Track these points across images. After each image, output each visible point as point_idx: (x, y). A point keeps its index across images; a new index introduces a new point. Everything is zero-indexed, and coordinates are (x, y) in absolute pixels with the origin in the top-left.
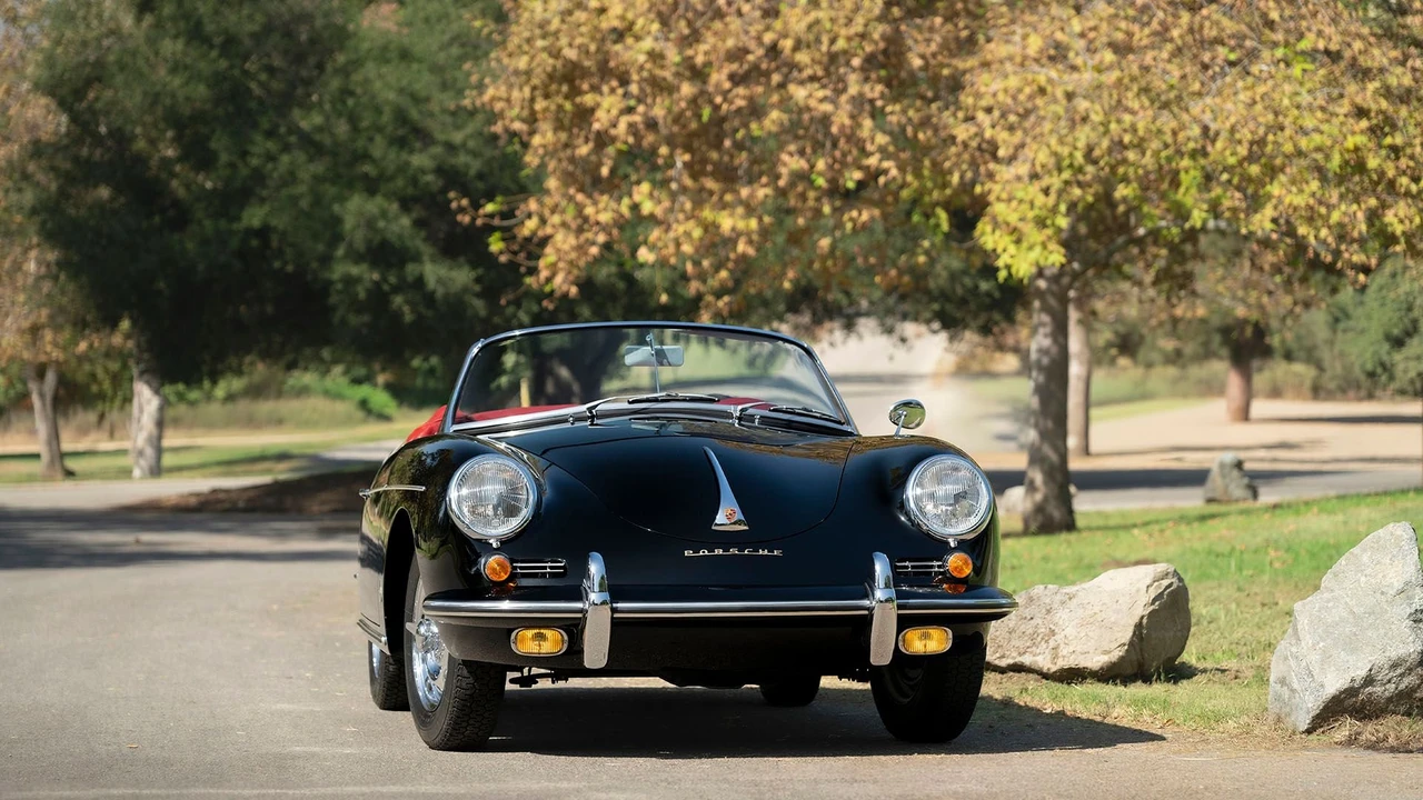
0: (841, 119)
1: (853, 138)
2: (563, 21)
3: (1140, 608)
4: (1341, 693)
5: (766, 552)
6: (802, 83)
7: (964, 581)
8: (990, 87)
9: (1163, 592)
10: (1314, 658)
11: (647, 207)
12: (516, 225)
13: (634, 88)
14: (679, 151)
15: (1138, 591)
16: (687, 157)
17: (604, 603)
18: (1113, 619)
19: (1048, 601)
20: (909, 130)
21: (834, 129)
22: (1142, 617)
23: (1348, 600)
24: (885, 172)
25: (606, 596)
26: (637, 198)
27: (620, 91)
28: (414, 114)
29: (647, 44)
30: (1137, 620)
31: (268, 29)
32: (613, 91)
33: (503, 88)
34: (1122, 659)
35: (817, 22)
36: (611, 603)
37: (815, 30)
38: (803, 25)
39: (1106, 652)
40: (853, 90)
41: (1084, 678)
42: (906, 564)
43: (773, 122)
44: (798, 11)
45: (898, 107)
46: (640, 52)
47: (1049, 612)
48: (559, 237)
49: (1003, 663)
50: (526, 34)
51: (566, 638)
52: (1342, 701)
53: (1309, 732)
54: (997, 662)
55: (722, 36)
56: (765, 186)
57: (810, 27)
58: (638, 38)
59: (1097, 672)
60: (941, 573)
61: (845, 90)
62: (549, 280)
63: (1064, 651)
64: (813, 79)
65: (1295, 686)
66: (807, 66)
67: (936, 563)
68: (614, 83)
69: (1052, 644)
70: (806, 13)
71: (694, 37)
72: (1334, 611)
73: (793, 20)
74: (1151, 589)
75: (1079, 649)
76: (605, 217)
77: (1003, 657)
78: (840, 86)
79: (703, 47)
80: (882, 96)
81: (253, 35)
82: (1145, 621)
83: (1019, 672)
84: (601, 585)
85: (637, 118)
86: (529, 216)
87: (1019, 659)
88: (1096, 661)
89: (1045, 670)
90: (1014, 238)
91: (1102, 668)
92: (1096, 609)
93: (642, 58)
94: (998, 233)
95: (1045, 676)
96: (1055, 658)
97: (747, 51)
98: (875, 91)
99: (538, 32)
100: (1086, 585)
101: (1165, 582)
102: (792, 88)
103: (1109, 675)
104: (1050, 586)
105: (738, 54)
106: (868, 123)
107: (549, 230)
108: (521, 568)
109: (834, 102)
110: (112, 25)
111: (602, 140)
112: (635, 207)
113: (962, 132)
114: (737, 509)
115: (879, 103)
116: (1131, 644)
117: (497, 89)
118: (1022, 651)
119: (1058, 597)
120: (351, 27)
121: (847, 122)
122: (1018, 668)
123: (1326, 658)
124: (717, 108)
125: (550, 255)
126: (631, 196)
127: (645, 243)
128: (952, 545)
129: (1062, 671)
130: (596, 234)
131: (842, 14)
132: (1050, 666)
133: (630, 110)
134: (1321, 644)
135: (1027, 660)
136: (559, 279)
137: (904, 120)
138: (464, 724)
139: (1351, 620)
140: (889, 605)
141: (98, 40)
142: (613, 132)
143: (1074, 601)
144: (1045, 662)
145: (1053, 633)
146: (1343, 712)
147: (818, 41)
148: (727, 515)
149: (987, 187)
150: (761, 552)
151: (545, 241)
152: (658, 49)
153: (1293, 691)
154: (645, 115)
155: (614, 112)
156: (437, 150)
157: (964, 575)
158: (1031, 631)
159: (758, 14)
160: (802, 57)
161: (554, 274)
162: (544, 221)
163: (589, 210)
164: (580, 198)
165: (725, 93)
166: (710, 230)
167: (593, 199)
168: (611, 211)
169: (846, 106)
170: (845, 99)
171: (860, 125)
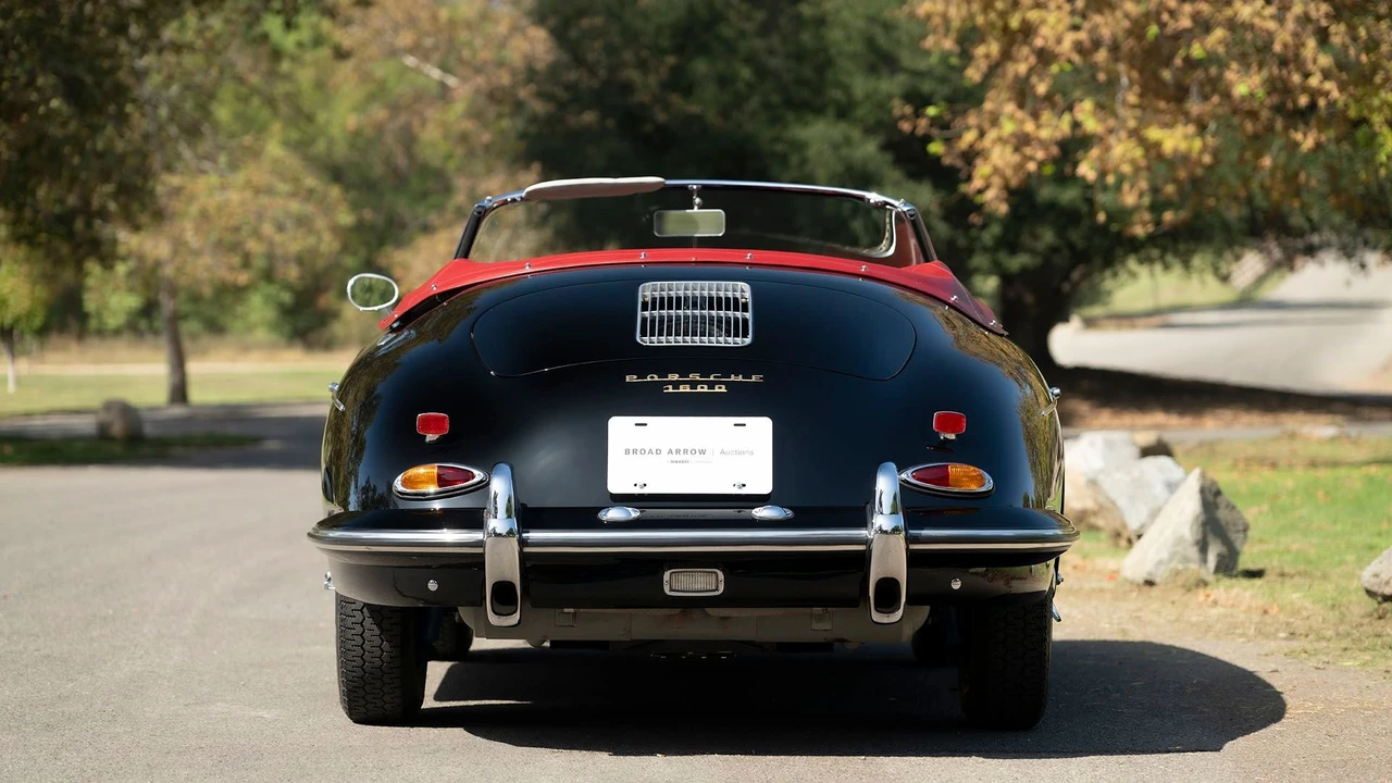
0: (1285, 37)
11: (1090, 125)
12: (955, 137)
13: (1080, 4)
14: (1123, 67)
16: (1132, 73)
20: (1352, 52)
21: (1276, 48)
24: (1326, 93)
26: (1079, 115)
27: (1067, 7)
28: (882, 40)
32: (1059, 7)
40: (1298, 9)
43: (1217, 41)
45: (1343, 27)
48: (995, 152)
61: (1288, 10)
62: (980, 191)
76: (1045, 134)
80: (1327, 16)
85: (1083, 36)
86: (968, 128)
98: (1320, 11)
106: (1311, 43)
107: (986, 143)
109: (1280, 19)
111: (1045, 56)
112: (1076, 125)
115: (1324, 23)
121: (1289, 39)
124: (1163, 26)
125: (982, 170)
126: (1072, 113)
127: (1085, 158)
130: (1036, 150)
133: (1076, 28)
136: (990, 195)
142: (1058, 49)
151: (981, 154)
154: (1090, 32)
155: (1061, 28)
161: (987, 187)
162: (982, 134)
163: (1029, 127)
164: (1020, 114)
165: (1172, 13)
166: (1152, 149)
167: (1035, 116)
168: (1053, 128)
169: (1290, 25)
170: (1290, 17)
171: (1303, 45)
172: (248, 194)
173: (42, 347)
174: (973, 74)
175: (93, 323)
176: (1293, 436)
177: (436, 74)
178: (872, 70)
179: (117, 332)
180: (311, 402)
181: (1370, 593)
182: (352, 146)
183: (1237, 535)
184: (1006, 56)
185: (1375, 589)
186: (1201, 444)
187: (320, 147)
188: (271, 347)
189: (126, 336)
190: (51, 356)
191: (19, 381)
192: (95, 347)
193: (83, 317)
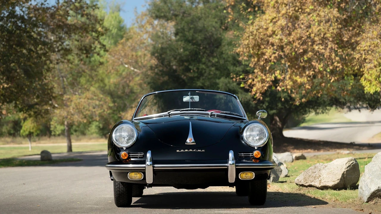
0: (327, 54)
1: (330, 58)
2: (257, 31)
3: (344, 169)
4: (376, 191)
5: (200, 151)
6: (316, 45)
7: (259, 159)
8: (364, 45)
9: (350, 165)
10: (369, 181)
11: (279, 77)
12: (246, 81)
13: (275, 47)
14: (287, 62)
15: (343, 165)
16: (289, 64)
17: (151, 165)
18: (336, 172)
19: (320, 168)
20: (344, 56)
21: (325, 56)
22: (344, 172)
23: (379, 164)
24: (339, 67)
25: (151, 163)
26: (276, 75)
27: (272, 48)
28: (237, 57)
29: (278, 37)
30: (342, 172)
31: (205, 38)
32: (270, 48)
33: (242, 48)
34: (338, 183)
35: (320, 29)
36: (153, 165)
37: (320, 31)
38: (317, 30)
39: (334, 181)
40: (329, 46)
41: (328, 189)
42: (242, 154)
43: (310, 55)
44: (315, 27)
45: (341, 50)
46: (277, 39)
47: (320, 170)
48: (257, 84)
49: (307, 185)
50: (247, 35)
51: (143, 175)
52: (376, 193)
53: (367, 202)
54: (305, 184)
55: (296, 33)
56: (312, 71)
57: (318, 31)
58: (277, 35)
59: (331, 187)
60: (252, 157)
61: (327, 47)
62: (255, 95)
63: (323, 181)
64: (320, 44)
65: (364, 189)
66: (317, 41)
67: (251, 154)
68: (271, 46)
69: (320, 179)
70: (317, 27)
71: (290, 34)
72: (375, 167)
73: (314, 29)
74: (347, 164)
75: (326, 181)
76: (268, 80)
77: (307, 183)
78: (326, 45)
79: (292, 37)
81: (201, 40)
82: (345, 173)
83: (311, 187)
84: (150, 160)
85: (276, 55)
86: (249, 79)
87: (311, 184)
88: (331, 184)
89: (317, 186)
90: (369, 83)
91: (332, 186)
92: (332, 170)
93: (277, 41)
94: (366, 81)
95: (318, 188)
96: (320, 183)
97: (302, 37)
98: (335, 47)
99: (250, 34)
100: (330, 163)
101: (351, 162)
102: (314, 46)
103: (335, 187)
104: (321, 163)
105: (300, 38)
107: (255, 82)
108: (132, 155)
109: (325, 49)
110: (169, 39)
111: (267, 61)
112: (276, 77)
113: (357, 56)
114: (193, 138)
115: (336, 49)
116: (341, 179)
117: (240, 49)
118: (312, 181)
119: (323, 166)
120: (223, 37)
121: (328, 54)
122: (311, 186)
123: (372, 181)
124: (296, 52)
125: (254, 89)
126: (275, 74)
127: (279, 86)
128: (256, 148)
129: (322, 186)
130: (266, 84)
131: (326, 27)
132: (319, 185)
133: (274, 53)
134: (371, 177)
135: (313, 184)
136: (257, 95)
137: (342, 53)
138: (119, 199)
139: (379, 170)
140: (233, 165)
141: (166, 42)
142: (270, 59)
143: (327, 167)
144: (317, 184)
145: (320, 176)
146: (376, 197)
147: (320, 34)
148: (190, 140)
149: (363, 69)
150: (199, 151)
151: (254, 85)
152: (281, 38)
153: (363, 190)
154: (278, 54)
155: (271, 54)
156: (242, 67)
157: (258, 157)
158: (314, 176)
159: (305, 28)
160: (316, 39)
161: (256, 93)
162: (253, 80)
163: (264, 78)
164: (262, 75)
165: (298, 48)
166: (295, 82)
167: (265, 75)
168: (270, 78)
169: (328, 50)
170: (328, 49)
171: (332, 55)
172: (86, 100)
173: (39, 140)
174: (251, 65)
175: (53, 133)
176: (338, 153)
177: (132, 69)
178: (234, 65)
179: (59, 135)
180: (101, 151)
181: (297, 184)
182: (115, 87)
183: (279, 173)
184: (258, 61)
185: (298, 183)
186: (315, 156)
187: (107, 88)
188: (97, 138)
189: (61, 136)
190: (42, 142)
191: (32, 148)
192: (53, 139)
193: (50, 132)
